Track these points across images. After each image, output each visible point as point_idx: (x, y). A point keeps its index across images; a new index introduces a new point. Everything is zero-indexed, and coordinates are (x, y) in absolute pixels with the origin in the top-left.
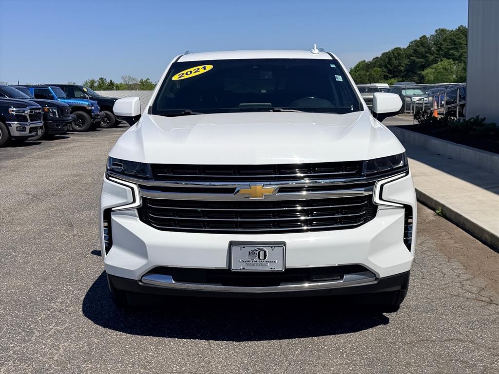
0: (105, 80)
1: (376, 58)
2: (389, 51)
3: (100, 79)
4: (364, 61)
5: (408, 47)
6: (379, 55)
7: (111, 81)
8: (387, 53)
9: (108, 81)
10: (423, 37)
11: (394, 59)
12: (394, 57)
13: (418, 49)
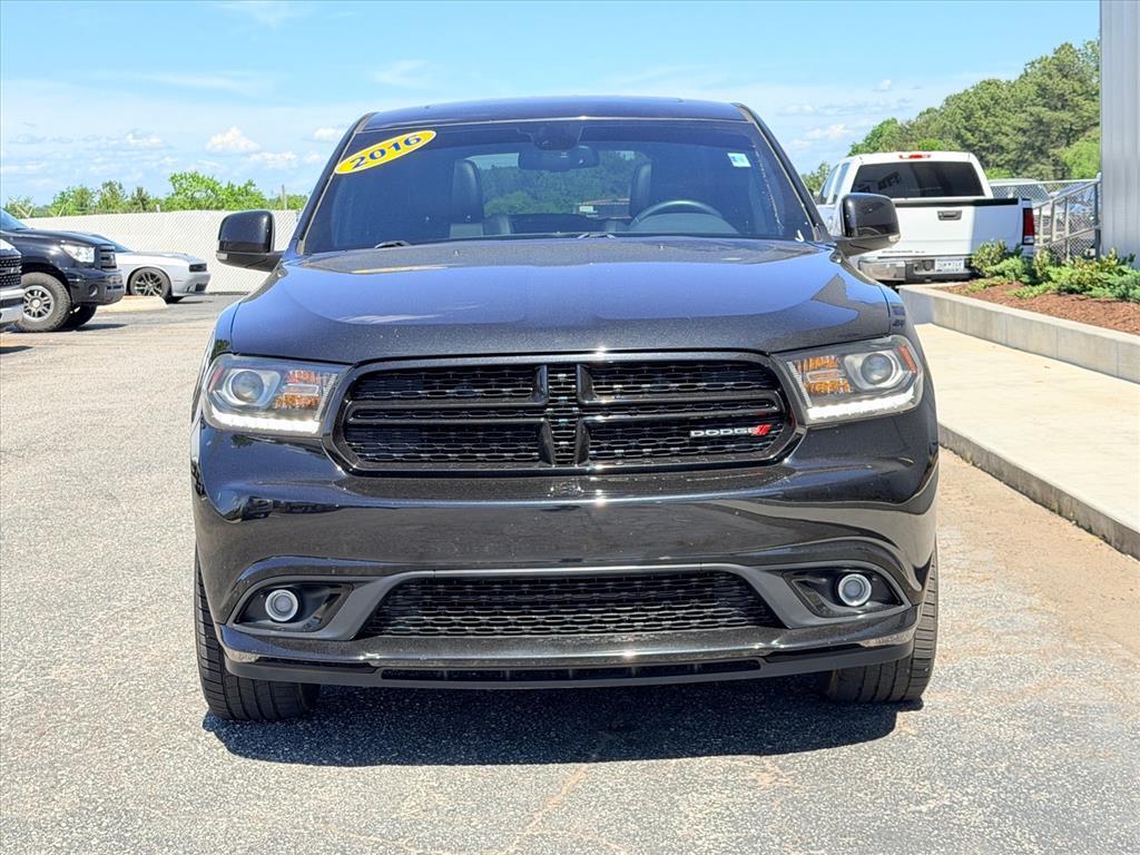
0: (120, 188)
1: (928, 112)
2: (966, 91)
3: (105, 185)
4: (895, 121)
5: (1021, 77)
6: (938, 104)
7: (140, 191)
8: (959, 97)
9: (129, 192)
10: (1063, 47)
11: (980, 113)
12: (982, 109)
13: (1050, 82)
